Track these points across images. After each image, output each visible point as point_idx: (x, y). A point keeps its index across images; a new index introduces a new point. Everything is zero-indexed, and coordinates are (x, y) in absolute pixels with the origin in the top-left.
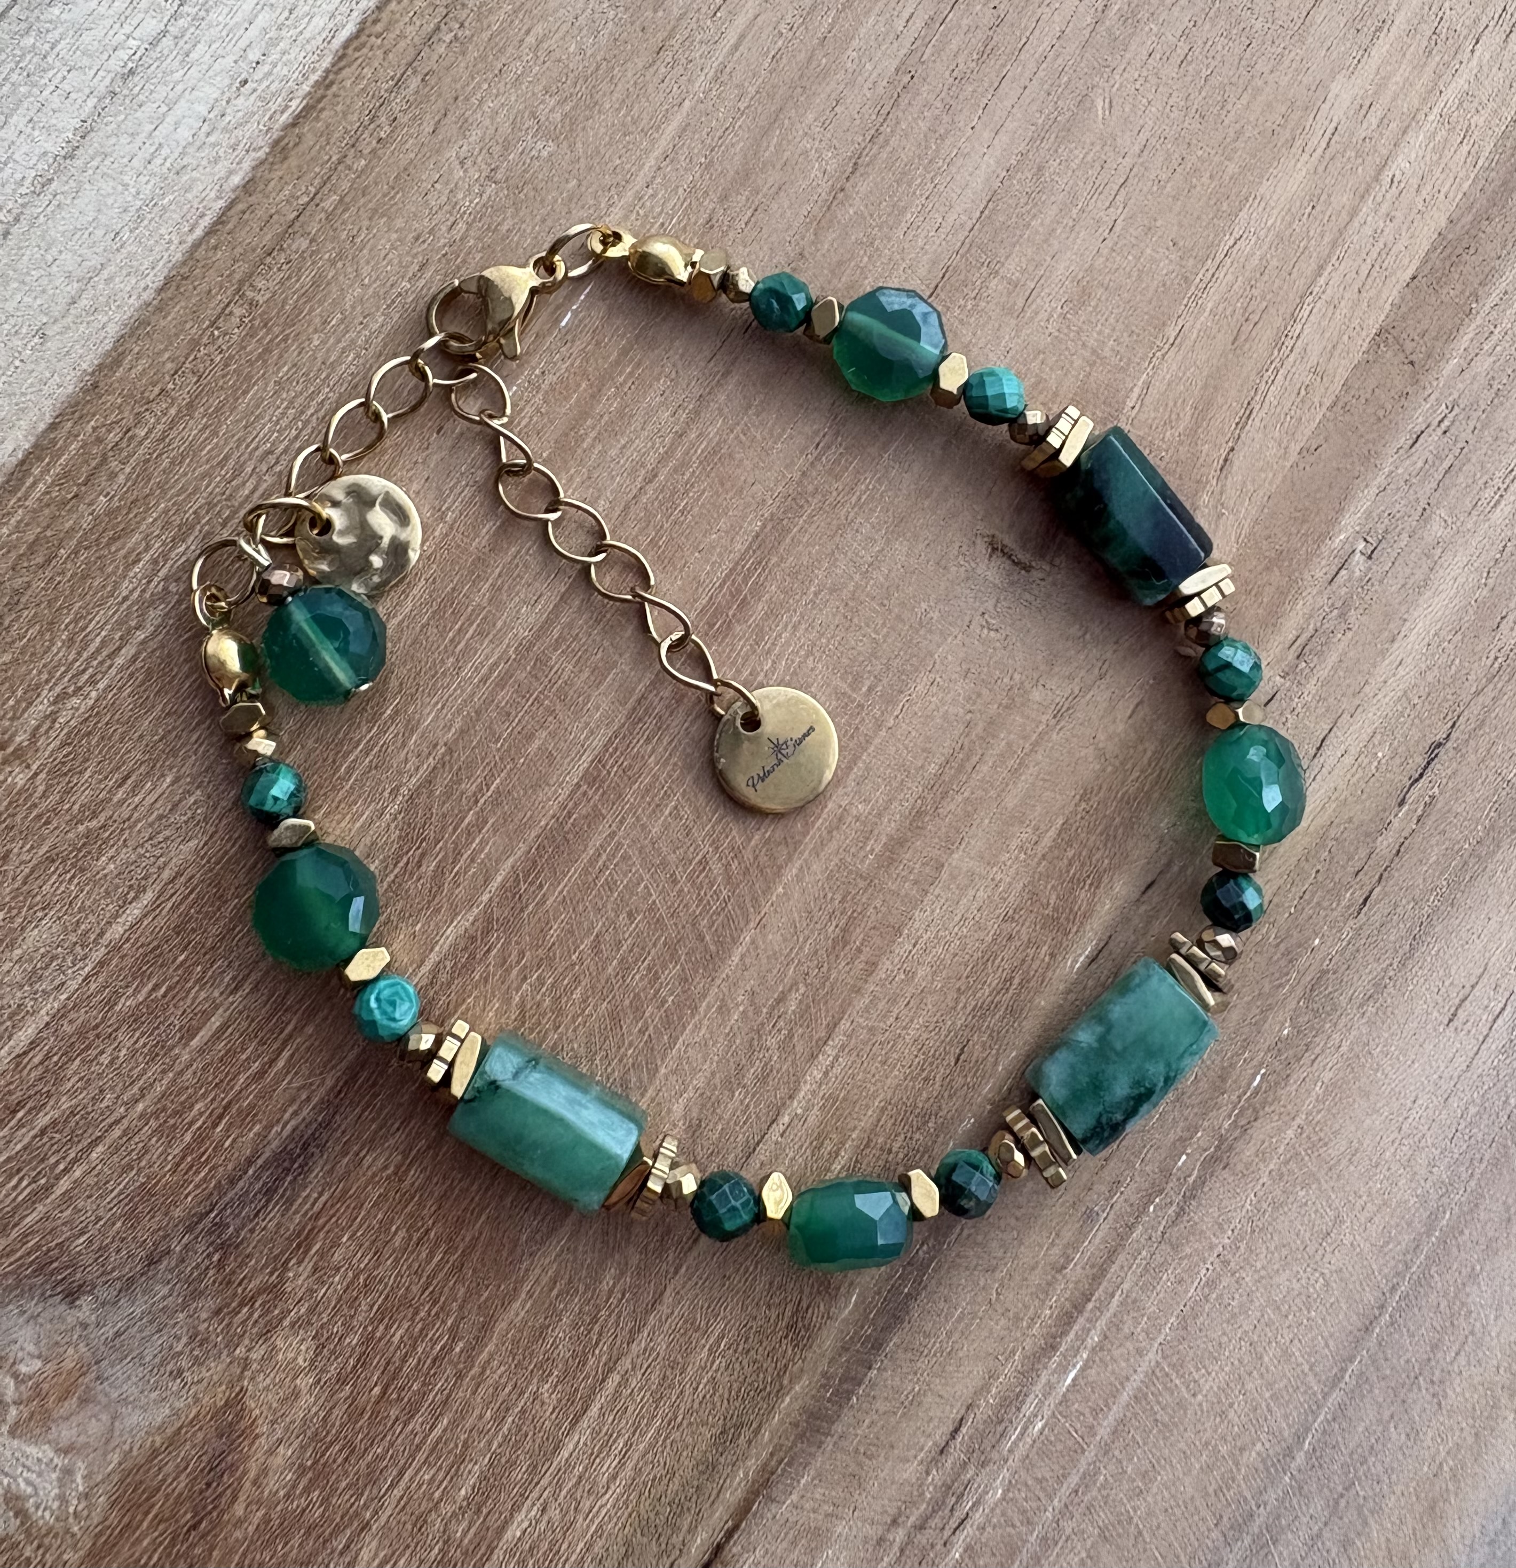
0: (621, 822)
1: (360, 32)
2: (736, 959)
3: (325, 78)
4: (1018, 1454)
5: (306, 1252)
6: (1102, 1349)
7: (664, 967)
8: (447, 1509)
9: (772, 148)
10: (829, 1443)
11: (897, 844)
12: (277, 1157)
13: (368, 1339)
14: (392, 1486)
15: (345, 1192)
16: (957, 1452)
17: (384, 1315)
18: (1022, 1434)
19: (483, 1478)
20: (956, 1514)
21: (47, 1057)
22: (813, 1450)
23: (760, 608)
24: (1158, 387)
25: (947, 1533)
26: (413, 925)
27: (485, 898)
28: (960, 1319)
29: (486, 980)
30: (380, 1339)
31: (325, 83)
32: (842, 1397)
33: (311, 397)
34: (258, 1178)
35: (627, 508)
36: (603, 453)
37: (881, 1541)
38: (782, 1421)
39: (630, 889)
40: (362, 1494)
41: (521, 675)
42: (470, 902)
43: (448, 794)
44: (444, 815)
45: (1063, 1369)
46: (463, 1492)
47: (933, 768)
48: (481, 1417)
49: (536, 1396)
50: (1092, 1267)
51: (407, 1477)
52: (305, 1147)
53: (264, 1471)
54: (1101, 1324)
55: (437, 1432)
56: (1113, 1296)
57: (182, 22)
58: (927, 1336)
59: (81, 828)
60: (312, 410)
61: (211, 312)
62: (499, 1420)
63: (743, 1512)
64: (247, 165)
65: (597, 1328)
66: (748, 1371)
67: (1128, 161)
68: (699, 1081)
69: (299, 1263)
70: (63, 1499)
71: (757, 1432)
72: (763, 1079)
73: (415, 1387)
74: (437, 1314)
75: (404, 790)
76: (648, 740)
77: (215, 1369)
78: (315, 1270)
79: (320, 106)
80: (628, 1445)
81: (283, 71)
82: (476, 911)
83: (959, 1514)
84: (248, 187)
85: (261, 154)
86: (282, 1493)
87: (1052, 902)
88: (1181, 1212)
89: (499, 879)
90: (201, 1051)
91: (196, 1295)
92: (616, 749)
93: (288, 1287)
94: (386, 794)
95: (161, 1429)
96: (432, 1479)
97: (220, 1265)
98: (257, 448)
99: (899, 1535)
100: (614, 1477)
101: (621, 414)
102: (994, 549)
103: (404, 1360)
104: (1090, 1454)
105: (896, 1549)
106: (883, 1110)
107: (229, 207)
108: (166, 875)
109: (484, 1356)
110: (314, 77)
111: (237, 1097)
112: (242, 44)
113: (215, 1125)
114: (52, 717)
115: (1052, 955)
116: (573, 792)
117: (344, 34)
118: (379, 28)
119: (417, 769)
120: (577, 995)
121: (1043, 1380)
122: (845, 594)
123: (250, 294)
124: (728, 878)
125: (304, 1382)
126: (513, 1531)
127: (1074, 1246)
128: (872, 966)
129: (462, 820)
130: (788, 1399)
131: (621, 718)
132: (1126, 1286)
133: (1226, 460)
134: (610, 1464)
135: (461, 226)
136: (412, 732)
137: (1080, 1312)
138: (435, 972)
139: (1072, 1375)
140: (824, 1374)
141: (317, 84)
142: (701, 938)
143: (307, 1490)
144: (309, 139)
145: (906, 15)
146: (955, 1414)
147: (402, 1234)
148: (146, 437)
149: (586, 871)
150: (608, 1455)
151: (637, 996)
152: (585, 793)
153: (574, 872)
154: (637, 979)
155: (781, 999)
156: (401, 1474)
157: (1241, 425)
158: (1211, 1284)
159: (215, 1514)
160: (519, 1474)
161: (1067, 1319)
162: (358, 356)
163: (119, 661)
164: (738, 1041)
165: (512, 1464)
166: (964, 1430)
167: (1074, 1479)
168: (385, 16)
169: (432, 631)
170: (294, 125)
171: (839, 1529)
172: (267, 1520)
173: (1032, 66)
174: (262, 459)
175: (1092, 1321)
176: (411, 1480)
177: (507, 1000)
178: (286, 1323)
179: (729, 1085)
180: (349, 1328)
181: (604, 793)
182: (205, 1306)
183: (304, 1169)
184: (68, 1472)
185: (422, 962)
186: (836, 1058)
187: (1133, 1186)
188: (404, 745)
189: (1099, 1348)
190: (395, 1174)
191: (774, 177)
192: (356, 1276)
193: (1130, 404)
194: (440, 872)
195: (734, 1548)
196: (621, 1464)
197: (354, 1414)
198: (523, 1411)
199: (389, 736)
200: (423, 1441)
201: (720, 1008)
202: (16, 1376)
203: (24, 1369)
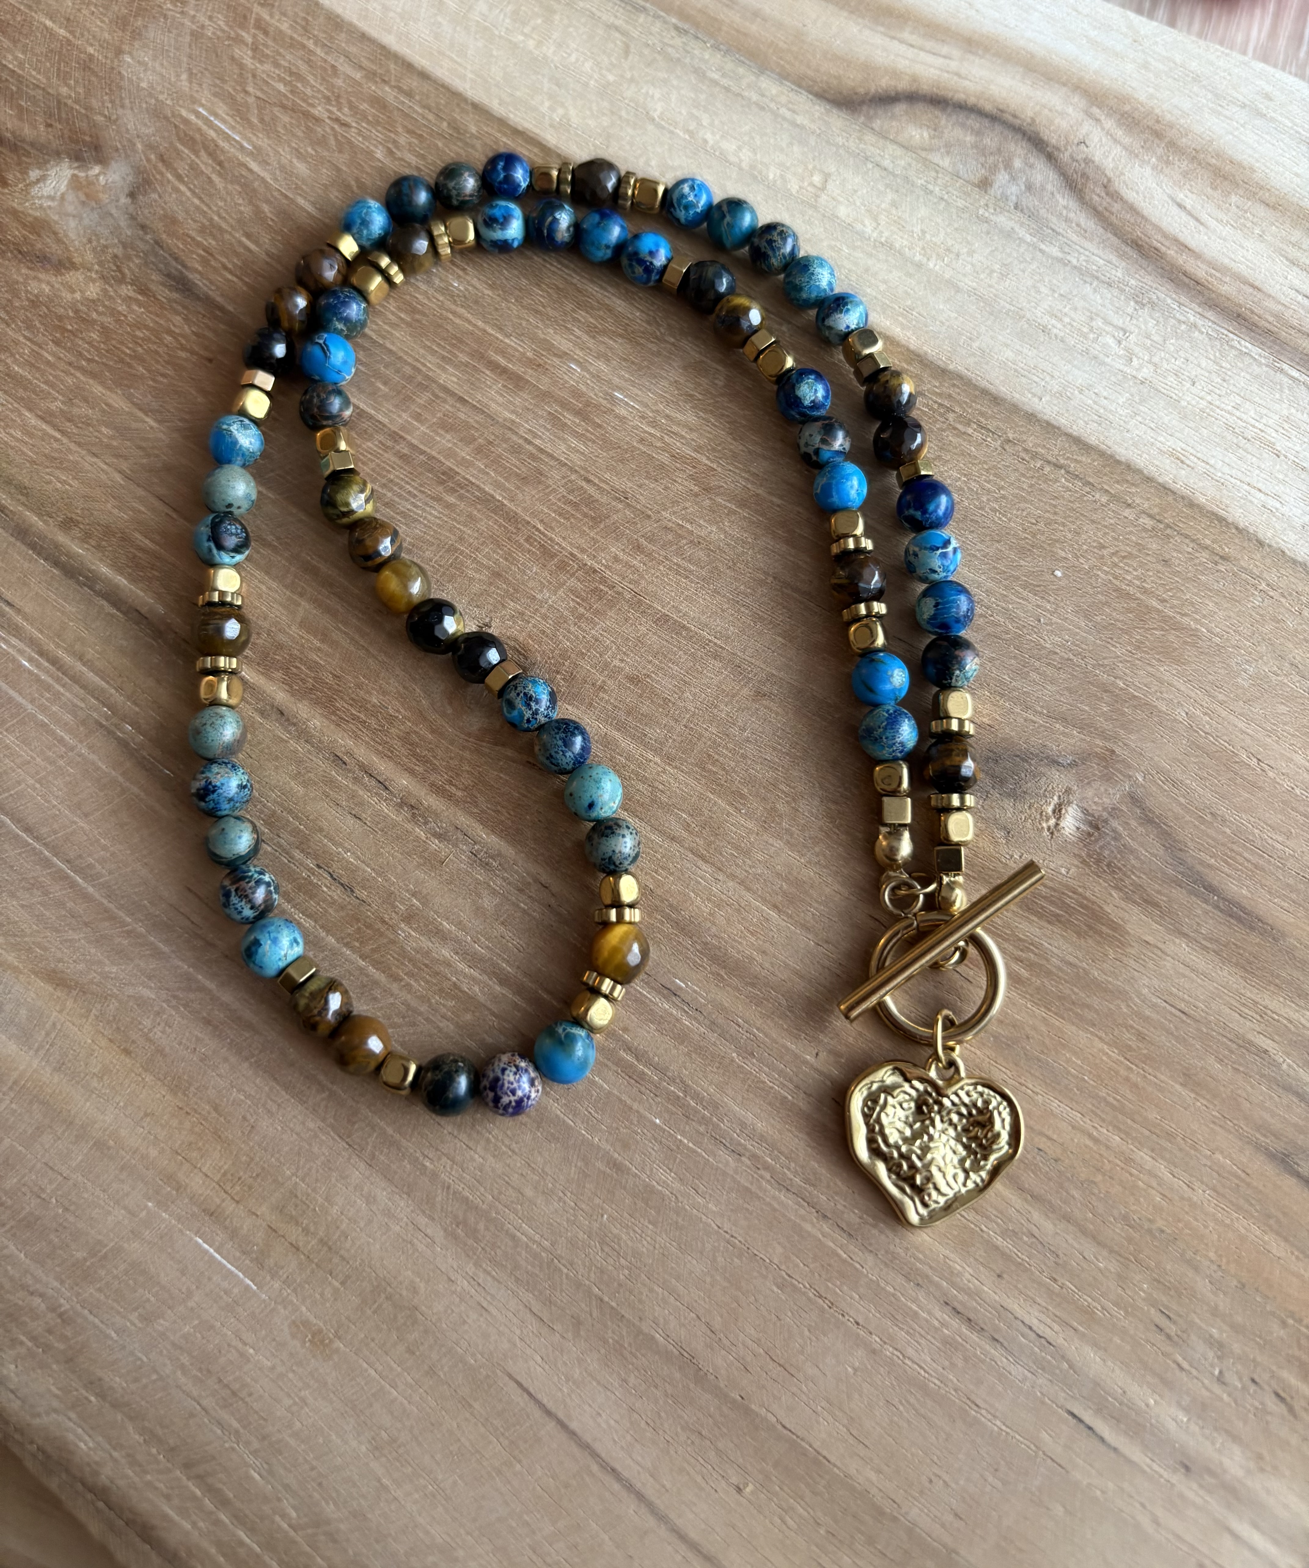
5: (138, 293)
10: (12, 539)
12: (185, 278)
13: (94, 322)
14: (24, 336)
15: (166, 309)
17: (105, 331)
19: (22, 377)
21: (244, 177)
22: (11, 532)
30: (93, 328)
32: (33, 546)
34: (177, 269)
38: (27, 516)
40: (23, 323)
41: (419, 378)
45: (30, 660)
46: (16, 368)
48: (50, 374)
49: (56, 399)
50: (79, 676)
52: (188, 290)
53: (40, 280)
55: (46, 355)
56: (63, 686)
58: (57, 589)
62: (46, 382)
65: (83, 426)
66: (53, 499)
69: (133, 290)
70: (40, 198)
71: (23, 504)
73: (68, 344)
74: (100, 352)
77: (90, 257)
78: (130, 298)
80: (26, 443)
86: (29, 289)
88: (101, 726)
90: (240, 242)
91: (125, 246)
93: (123, 286)
96: (23, 353)
101: (565, 425)
103: (81, 339)
109: (78, 375)
111: (215, 259)
121: (27, 650)
125: (78, 296)
127: (92, 667)
130: (37, 519)
132: (67, 694)
134: (19, 434)
137: (58, 669)
139: (27, 664)
140: (45, 537)
143: (28, 299)
146: (17, 603)
147: (142, 335)
150: (23, 433)
158: (62, 741)
159: (24, 261)
160: (21, 393)
161: (55, 662)
165: (25, 389)
166: (8, 608)
172: (17, 282)
175: (51, 676)
176: (26, 344)
178: (106, 286)
180: (99, 314)
182: (119, 251)
183: (177, 290)
184: (53, 198)
189: (38, 680)
190: (172, 331)
192: (123, 315)
196: (17, 440)
197: (60, 318)
198: (49, 393)
200: (43, 349)
202: (99, 175)
203: (101, 178)
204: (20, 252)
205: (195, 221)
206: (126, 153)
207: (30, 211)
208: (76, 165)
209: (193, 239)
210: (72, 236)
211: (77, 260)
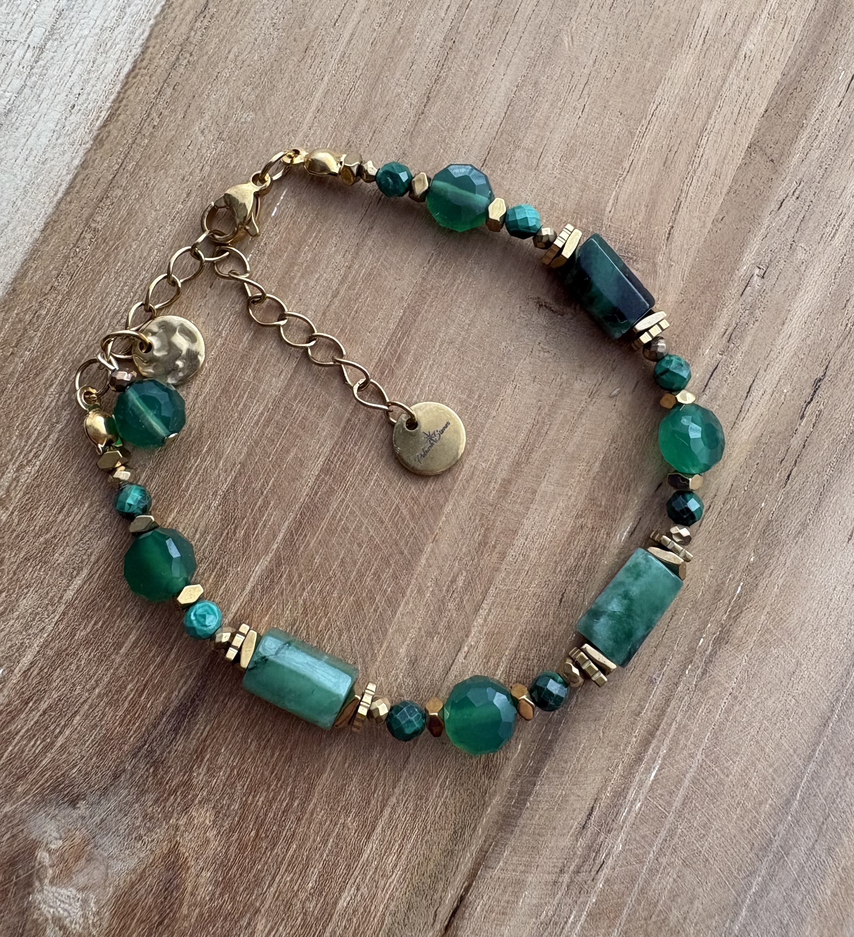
0: (347, 493)
1: (134, 68)
2: (423, 561)
3: (118, 97)
4: (628, 824)
5: (202, 761)
6: (669, 756)
7: (383, 571)
8: (302, 896)
9: (378, 96)
10: (517, 830)
11: (507, 482)
12: (178, 710)
13: (244, 805)
14: (269, 887)
15: (219, 723)
16: (592, 828)
17: (252, 790)
18: (629, 812)
19: (321, 875)
20: (597, 862)
21: (41, 670)
22: (509, 835)
23: (410, 359)
24: (623, 197)
25: (593, 873)
26: (236, 568)
27: (275, 546)
28: (584, 749)
29: (282, 593)
30: (251, 804)
31: (118, 100)
32: (521, 803)
33: (136, 278)
34: (168, 722)
35: (324, 314)
36: (306, 284)
37: (555, 882)
38: (488, 822)
39: (358, 529)
40: (253, 893)
41: (278, 417)
42: (266, 551)
43: (245, 491)
44: (245, 503)
45: (648, 771)
46: (310, 885)
47: (522, 436)
48: (314, 841)
49: (344, 825)
50: (657, 710)
51: (277, 880)
52: (193, 701)
53: (195, 888)
54: (667, 742)
55: (291, 852)
56: (671, 725)
57: (33, 79)
58: (566, 762)
59: (42, 539)
60: (137, 285)
61: (73, 239)
62: (325, 842)
63: (473, 876)
64: (81, 153)
65: (373, 782)
66: (465, 796)
67: (586, 71)
68: (413, 634)
69: (199, 767)
70: (86, 918)
71: (474, 829)
72: (448, 628)
73: (274, 829)
74: (281, 787)
75: (220, 492)
76: (356, 444)
77: (160, 833)
78: (208, 770)
79: (118, 112)
80: (401, 846)
81: (93, 96)
82: (271, 555)
83: (598, 862)
84: (84, 165)
85: (88, 146)
86: (208, 898)
87: (603, 504)
88: (704, 673)
89: (281, 535)
90: (127, 655)
91: (143, 793)
92: (338, 452)
93: (195, 781)
94: (210, 496)
95: (134, 870)
96: (291, 881)
97: (155, 774)
98: (109, 311)
99: (566, 878)
100: (396, 866)
101: (313, 259)
102: (541, 306)
103: (266, 815)
104: (671, 817)
105: (564, 886)
106: (521, 636)
107: (75, 178)
108: (93, 559)
109: (311, 806)
110: (112, 97)
111: (151, 678)
112: (69, 85)
113: (140, 696)
114: (16, 479)
115: (608, 534)
116: (317, 479)
117: (126, 70)
118: (144, 63)
119: (226, 479)
120: (335, 595)
121: (637, 779)
122: (457, 344)
123: (93, 225)
124: (413, 516)
125: (212, 834)
126: (342, 903)
127: (644, 699)
128: (503, 556)
129: (256, 504)
130: (489, 809)
131: (337, 433)
132: (678, 719)
133: (669, 234)
134: (393, 858)
135: (207, 168)
136: (220, 458)
137: (654, 737)
138: (252, 592)
139: (654, 774)
140: (509, 792)
141: (114, 101)
142: (402, 553)
143: (221, 896)
144: (115, 133)
145: (445, 7)
146: (587, 806)
147: (254, 744)
148: (47, 314)
149: (330, 524)
150: (390, 854)
151: (370, 591)
152: (323, 480)
153: (324, 524)
154: (368, 581)
155: (453, 581)
156: (273, 879)
157: (676, 211)
158: (728, 711)
159: (171, 914)
160: (341, 870)
161: (646, 743)
162: (159, 251)
163: (50, 442)
164: (432, 608)
165: (336, 865)
166: (595, 813)
167: (663, 834)
168: (147, 56)
169: (223, 399)
170: (104, 126)
171: (530, 879)
172: (201, 914)
173: (522, 25)
174: (113, 317)
175: (661, 741)
176: (280, 882)
177: (295, 604)
178: (196, 802)
179: (430, 634)
180: (232, 801)
181: (335, 477)
182: (150, 797)
183: (194, 714)
184: (85, 901)
185: (244, 588)
186: (490, 610)
187: (674, 661)
188: (217, 466)
189: (666, 756)
190: (246, 710)
191: (382, 112)
192: (232, 771)
193: (608, 209)
194: (247, 536)
195: (471, 897)
196: (399, 857)
197: (242, 848)
198: (338, 835)
199: (207, 463)
200: (284, 859)
201: (418, 591)
202: (49, 851)
203: (53, 847)
204: (161, 923)
205: (104, 715)
206: (18, 825)
207: (105, 924)
208: (37, 884)
209: (128, 711)
210: (133, 862)
211: (165, 847)
